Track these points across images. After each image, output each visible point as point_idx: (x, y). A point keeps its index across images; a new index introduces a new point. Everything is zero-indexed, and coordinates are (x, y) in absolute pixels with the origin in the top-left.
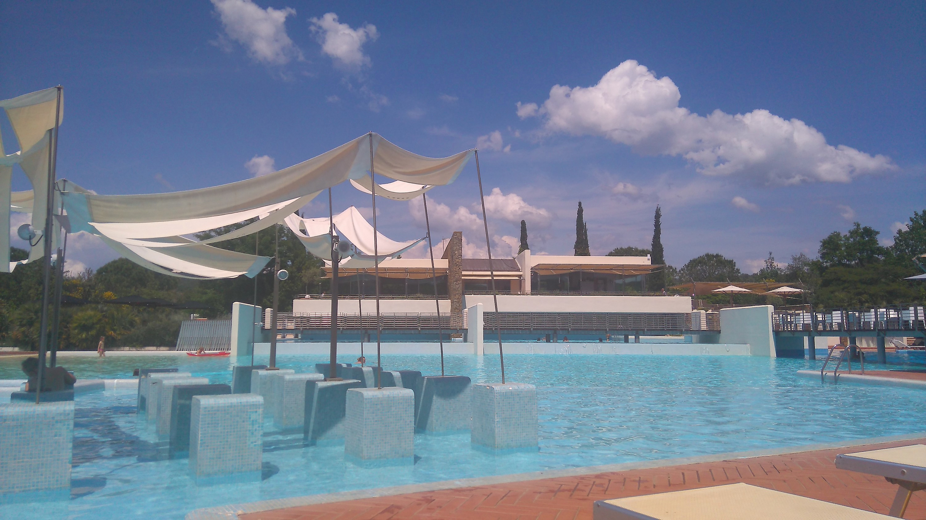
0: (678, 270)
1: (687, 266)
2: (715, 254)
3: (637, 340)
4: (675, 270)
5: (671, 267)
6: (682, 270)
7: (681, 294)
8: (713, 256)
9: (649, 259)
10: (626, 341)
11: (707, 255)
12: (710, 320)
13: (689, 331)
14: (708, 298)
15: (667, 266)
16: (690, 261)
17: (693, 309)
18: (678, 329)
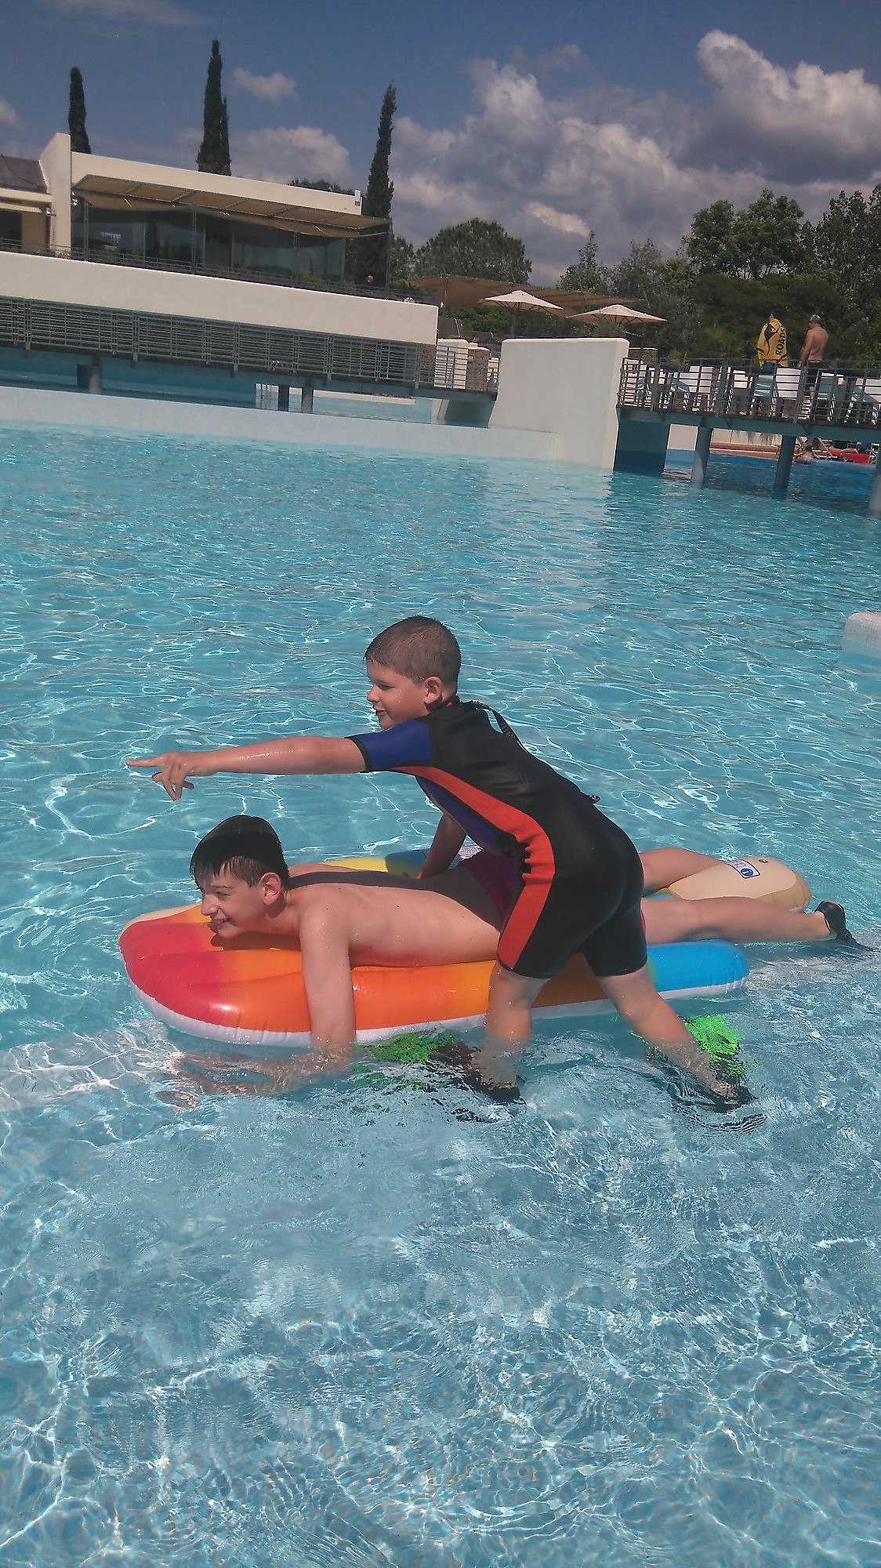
0: (415, 250)
1: (434, 243)
2: (489, 223)
3: (307, 405)
4: (409, 250)
5: (402, 242)
6: (423, 250)
7: (419, 298)
8: (485, 225)
9: (357, 203)
10: (283, 404)
11: (475, 223)
12: (476, 366)
13: (429, 390)
14: (467, 316)
15: (396, 239)
16: (442, 231)
17: (439, 337)
18: (404, 381)
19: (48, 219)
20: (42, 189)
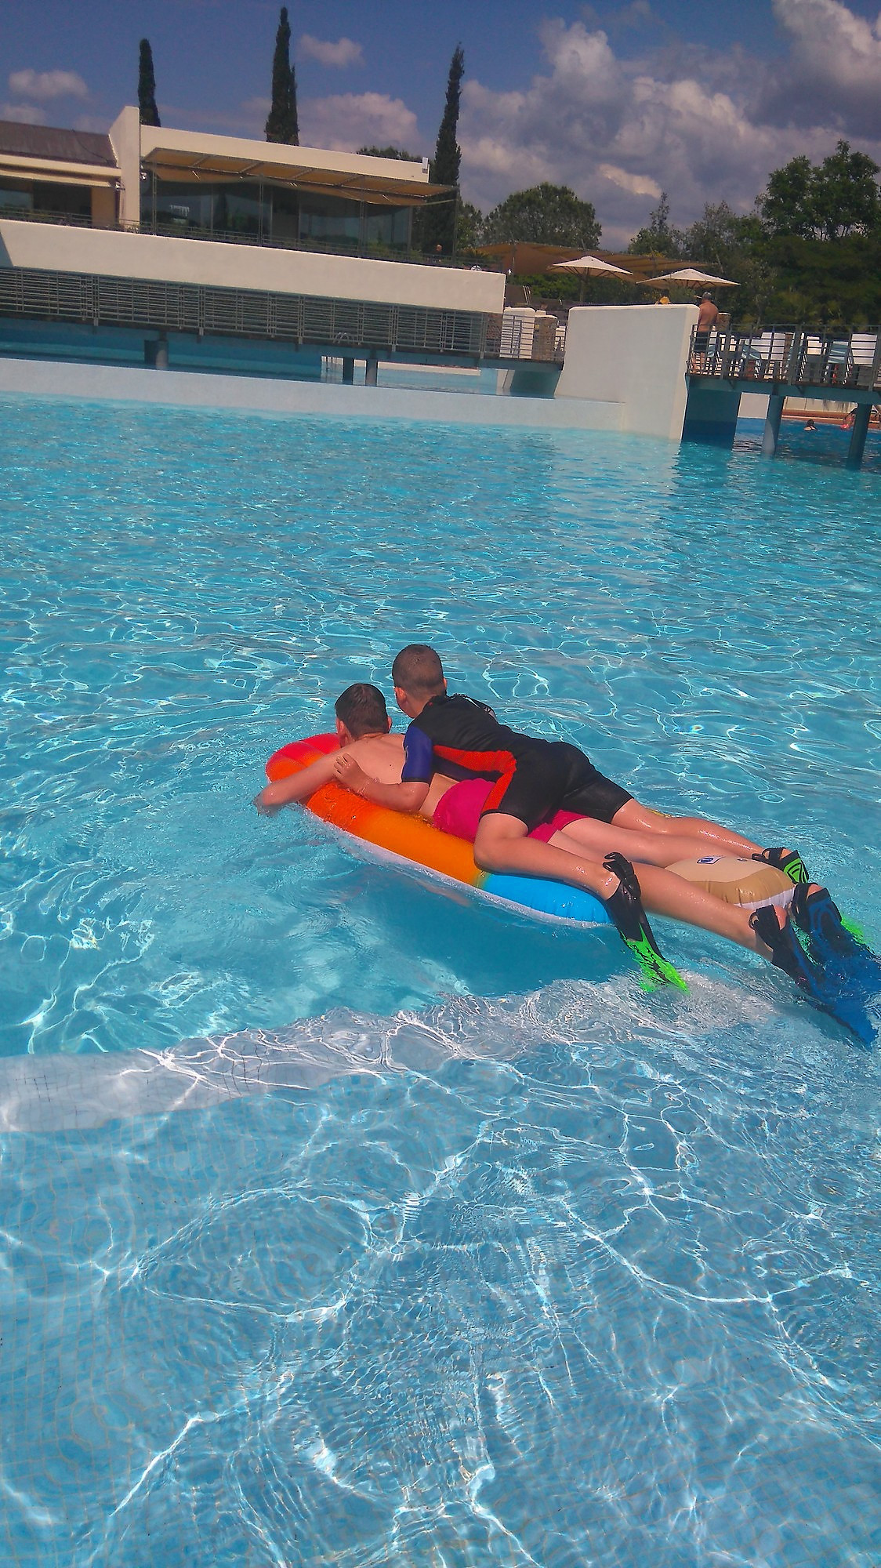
0: (483, 217)
1: (503, 209)
2: (559, 188)
3: (372, 378)
4: (477, 217)
5: (471, 209)
6: (492, 216)
7: (486, 267)
8: (555, 191)
9: (424, 171)
10: (348, 377)
11: (545, 187)
12: (543, 334)
13: (494, 360)
14: (537, 282)
15: (464, 205)
16: (511, 196)
17: (505, 305)
18: (469, 351)
19: (117, 194)
20: (111, 163)
